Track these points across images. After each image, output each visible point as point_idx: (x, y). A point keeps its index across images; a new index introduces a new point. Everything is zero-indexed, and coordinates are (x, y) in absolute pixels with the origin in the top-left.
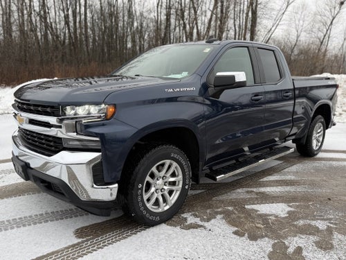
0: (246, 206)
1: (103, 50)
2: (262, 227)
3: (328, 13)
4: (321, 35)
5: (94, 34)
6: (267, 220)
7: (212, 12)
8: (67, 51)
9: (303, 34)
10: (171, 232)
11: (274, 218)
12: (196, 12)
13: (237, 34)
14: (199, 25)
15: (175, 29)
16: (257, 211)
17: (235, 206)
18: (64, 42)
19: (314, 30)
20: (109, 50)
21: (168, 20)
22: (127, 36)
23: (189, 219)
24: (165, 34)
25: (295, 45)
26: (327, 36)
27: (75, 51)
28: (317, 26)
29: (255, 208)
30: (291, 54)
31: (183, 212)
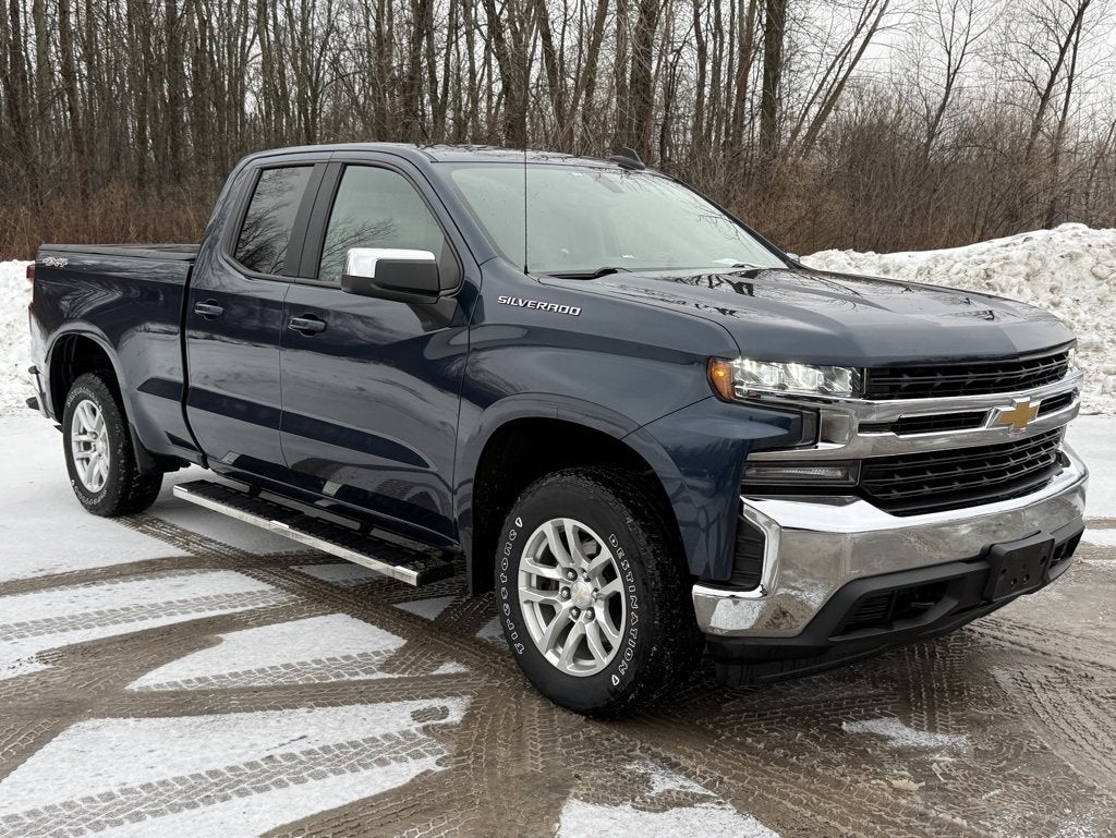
0: (845, 726)
2: (914, 786)
6: (925, 765)
9: (971, 65)
10: (605, 823)
11: (948, 759)
16: (884, 739)
17: (808, 726)
19: (1013, 48)
23: (656, 777)
25: (942, 108)
26: (1063, 72)
28: (1023, 32)
29: (877, 731)
30: (927, 145)
31: (629, 756)
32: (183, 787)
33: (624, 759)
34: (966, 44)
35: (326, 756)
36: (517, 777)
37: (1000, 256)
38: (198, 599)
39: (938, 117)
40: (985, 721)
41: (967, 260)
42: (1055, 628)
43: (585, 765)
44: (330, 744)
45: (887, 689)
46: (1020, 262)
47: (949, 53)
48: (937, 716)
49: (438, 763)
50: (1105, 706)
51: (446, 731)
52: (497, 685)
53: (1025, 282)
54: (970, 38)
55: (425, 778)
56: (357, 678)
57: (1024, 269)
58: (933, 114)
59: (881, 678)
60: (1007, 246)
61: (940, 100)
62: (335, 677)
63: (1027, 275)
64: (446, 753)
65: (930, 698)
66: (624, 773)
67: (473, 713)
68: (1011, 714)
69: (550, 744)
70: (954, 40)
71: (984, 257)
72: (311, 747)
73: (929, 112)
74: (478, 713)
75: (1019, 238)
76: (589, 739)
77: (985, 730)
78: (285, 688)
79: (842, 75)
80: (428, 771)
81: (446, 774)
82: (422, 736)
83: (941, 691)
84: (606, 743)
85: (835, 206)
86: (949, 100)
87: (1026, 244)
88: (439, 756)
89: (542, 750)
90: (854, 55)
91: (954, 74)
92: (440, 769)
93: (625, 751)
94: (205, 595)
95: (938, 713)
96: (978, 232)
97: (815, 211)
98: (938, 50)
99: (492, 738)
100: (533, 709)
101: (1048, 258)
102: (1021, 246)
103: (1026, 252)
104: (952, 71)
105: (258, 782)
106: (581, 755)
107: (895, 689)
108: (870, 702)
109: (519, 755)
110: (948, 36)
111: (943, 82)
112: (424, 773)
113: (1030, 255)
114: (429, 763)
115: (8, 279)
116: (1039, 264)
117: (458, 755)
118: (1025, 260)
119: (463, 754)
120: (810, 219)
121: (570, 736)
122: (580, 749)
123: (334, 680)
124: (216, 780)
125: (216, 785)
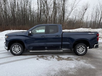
3: (82, 12)
4: (81, 17)
7: (53, 11)
12: (48, 11)
14: (49, 14)
15: (43, 16)
21: (41, 13)
26: (83, 18)
28: (80, 15)
61: (75, 19)
79: (68, 18)
98: (75, 16)
102: (78, 29)
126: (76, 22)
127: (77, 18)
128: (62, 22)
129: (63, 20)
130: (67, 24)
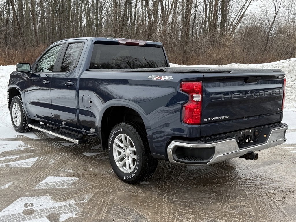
1: (53, 29)
5: (42, 9)
8: (11, 31)
9: (282, 10)
13: (208, 11)
18: (8, 20)
20: (60, 30)
22: (82, 12)
24: (125, 11)
25: (273, 23)
27: (20, 30)
30: (268, 33)
31: (131, 214)
32: (3, 219)
33: (129, 215)
34: (280, 5)
35: (46, 211)
36: (96, 220)
37: (281, 65)
38: (30, 162)
39: (272, 25)
40: (239, 207)
41: (272, 66)
42: (270, 178)
43: (117, 217)
44: (48, 207)
45: (214, 195)
46: (287, 67)
47: (275, 7)
48: (225, 204)
49: (76, 215)
50: (276, 203)
51: (82, 205)
52: (102, 191)
53: (288, 73)
54: (282, 3)
55: (70, 219)
56: (64, 187)
57: (288, 69)
58: (270, 24)
59: (213, 192)
60: (284, 62)
61: (273, 20)
62: (58, 187)
63: (289, 71)
64: (79, 212)
65: (225, 199)
66: (128, 220)
67: (92, 199)
68: (247, 205)
69: (110, 210)
70: (277, 3)
71: (277, 66)
72: (43, 208)
73: (269, 23)
74: (93, 199)
75: (287, 61)
76: (122, 208)
77: (237, 209)
78: (43, 190)
79: (242, 13)
80: (72, 217)
81: (76, 218)
82: (75, 206)
83: (229, 196)
84: (126, 210)
85: (238, 50)
86: (275, 20)
87: (289, 62)
88: (77, 212)
89: (107, 211)
90: (246, 8)
91: (277, 12)
92: (76, 216)
93: (130, 212)
94: (32, 161)
95: (226, 204)
96: (279, 58)
97: (233, 52)
98: (272, 6)
99: (94, 208)
100: (109, 199)
101: (295, 66)
102: (287, 63)
103: (289, 64)
104: (276, 12)
105: (24, 218)
106: (117, 213)
107: (216, 195)
108: (207, 199)
109: (99, 213)
110: (275, 2)
111: (274, 15)
112: (71, 218)
113: (290, 65)
114: (73, 215)
115: (8, 70)
116: (292, 68)
117: (83, 212)
118: (288, 67)
119: (84, 212)
120: (231, 54)
121: (116, 207)
122: (118, 211)
123: (57, 188)
124: (13, 217)
125: (12, 218)
126: (280, 30)
127: (282, 14)
128: (218, 30)
129: (223, 24)
130: (239, 38)
